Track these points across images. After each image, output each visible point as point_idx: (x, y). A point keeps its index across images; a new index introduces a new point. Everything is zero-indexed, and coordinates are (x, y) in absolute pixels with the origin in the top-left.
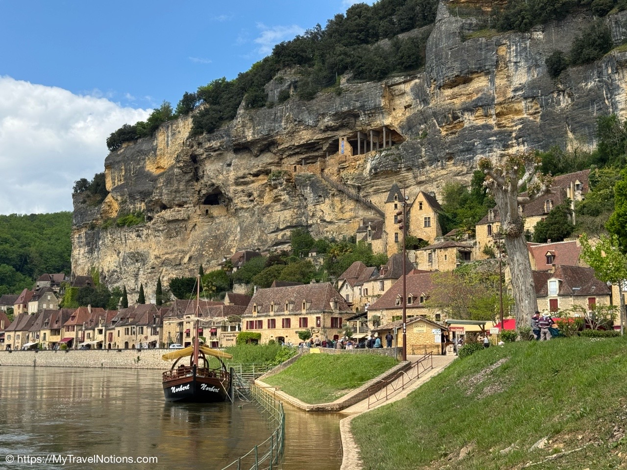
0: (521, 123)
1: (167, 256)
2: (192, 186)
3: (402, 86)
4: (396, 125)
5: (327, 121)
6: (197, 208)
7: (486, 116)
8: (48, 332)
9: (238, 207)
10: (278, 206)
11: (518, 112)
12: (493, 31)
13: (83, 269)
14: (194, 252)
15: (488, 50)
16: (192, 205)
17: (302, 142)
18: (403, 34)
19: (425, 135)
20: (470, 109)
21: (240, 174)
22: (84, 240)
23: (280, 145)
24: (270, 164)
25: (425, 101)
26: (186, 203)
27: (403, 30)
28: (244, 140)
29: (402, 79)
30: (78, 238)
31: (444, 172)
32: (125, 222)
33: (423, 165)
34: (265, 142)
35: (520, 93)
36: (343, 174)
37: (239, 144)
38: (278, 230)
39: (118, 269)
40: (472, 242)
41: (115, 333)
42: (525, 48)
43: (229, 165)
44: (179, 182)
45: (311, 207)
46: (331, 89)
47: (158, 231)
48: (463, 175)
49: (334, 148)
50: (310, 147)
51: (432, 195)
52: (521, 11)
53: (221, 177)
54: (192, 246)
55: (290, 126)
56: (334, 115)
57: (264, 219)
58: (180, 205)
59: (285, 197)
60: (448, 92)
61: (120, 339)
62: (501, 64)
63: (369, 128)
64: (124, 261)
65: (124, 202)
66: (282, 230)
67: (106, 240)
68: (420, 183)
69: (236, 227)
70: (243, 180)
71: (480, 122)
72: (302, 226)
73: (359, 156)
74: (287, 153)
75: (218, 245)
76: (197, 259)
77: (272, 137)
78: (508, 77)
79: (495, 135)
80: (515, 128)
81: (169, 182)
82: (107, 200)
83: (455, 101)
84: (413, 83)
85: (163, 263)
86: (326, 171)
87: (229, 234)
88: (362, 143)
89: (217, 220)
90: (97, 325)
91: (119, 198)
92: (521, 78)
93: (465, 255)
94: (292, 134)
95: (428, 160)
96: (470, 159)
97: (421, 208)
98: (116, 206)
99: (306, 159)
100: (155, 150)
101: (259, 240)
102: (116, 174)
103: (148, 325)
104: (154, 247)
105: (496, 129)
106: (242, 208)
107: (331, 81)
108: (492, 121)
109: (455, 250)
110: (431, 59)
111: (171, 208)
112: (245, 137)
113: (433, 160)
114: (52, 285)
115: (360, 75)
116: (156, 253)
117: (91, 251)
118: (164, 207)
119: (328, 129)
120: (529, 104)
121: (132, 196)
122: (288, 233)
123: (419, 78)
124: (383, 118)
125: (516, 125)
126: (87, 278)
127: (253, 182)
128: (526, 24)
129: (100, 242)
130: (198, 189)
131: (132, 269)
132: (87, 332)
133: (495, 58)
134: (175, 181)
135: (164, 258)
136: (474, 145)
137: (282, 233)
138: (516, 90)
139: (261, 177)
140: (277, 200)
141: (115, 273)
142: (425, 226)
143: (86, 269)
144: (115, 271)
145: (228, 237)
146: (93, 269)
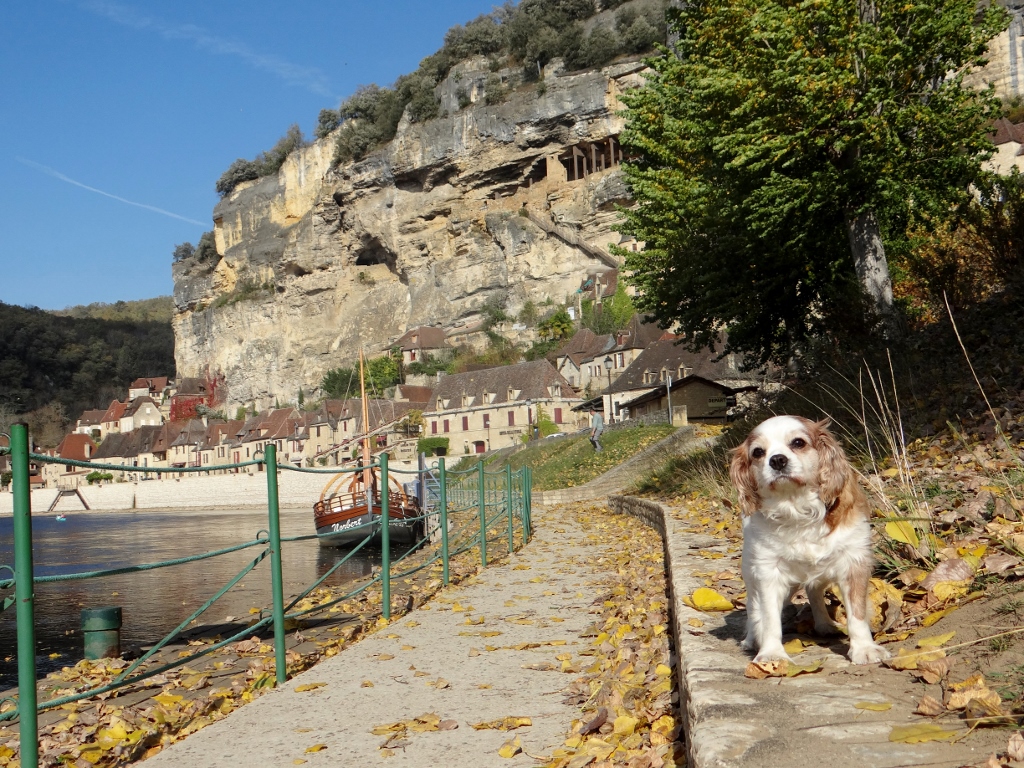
1: (308, 342)
2: (338, 239)
3: (634, 77)
5: (530, 133)
6: (347, 269)
8: (149, 456)
9: (406, 266)
10: (464, 260)
13: (192, 368)
14: (347, 333)
16: (340, 267)
17: (493, 166)
21: (406, 217)
22: (190, 326)
23: (460, 172)
24: (449, 200)
26: (330, 264)
28: (409, 167)
29: (634, 65)
30: (183, 325)
34: (440, 170)
36: (555, 208)
37: (403, 175)
38: (465, 295)
39: (241, 365)
41: (243, 451)
43: (390, 206)
44: (320, 234)
45: (510, 258)
46: (535, 86)
47: (294, 306)
49: (540, 172)
50: (507, 172)
53: (379, 223)
54: (343, 326)
55: (474, 144)
56: (537, 124)
57: (445, 280)
58: (323, 268)
59: (473, 247)
63: (589, 139)
64: (249, 353)
65: (243, 269)
66: (471, 294)
67: (221, 324)
69: (405, 294)
70: (409, 226)
72: (500, 287)
73: (577, 182)
74: (473, 184)
75: (381, 323)
76: (351, 344)
77: (449, 160)
81: (304, 235)
82: (219, 268)
85: (304, 353)
86: (530, 205)
87: (395, 305)
88: (581, 162)
89: (376, 286)
90: (216, 443)
91: (236, 264)
94: (478, 155)
98: (232, 276)
99: (500, 191)
100: (282, 190)
101: (440, 310)
102: (230, 230)
103: (289, 438)
104: (289, 328)
106: (412, 267)
107: (532, 75)
111: (310, 273)
112: (411, 164)
114: (152, 394)
115: (575, 64)
116: (293, 338)
117: (202, 342)
118: (301, 272)
119: (530, 144)
121: (252, 259)
122: (480, 298)
124: (609, 124)
126: (198, 380)
127: (425, 228)
129: (214, 328)
130: (347, 243)
131: (259, 363)
132: (203, 453)
134: (314, 234)
135: (305, 345)
137: (472, 298)
139: (438, 219)
140: (461, 251)
141: (238, 371)
143: (197, 367)
144: (237, 367)
145: (394, 309)
146: (207, 367)
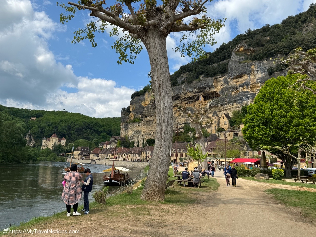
0: (259, 91)
3: (220, 79)
4: (218, 91)
5: (196, 90)
7: (247, 88)
8: (110, 154)
10: (180, 117)
11: (258, 87)
12: (250, 60)
13: (123, 135)
15: (248, 67)
17: (188, 97)
18: (221, 62)
19: (227, 94)
20: (242, 86)
22: (124, 126)
23: (181, 97)
24: (178, 103)
25: (227, 84)
26: (153, 115)
27: (221, 61)
29: (220, 76)
30: (122, 126)
31: (233, 106)
32: (135, 121)
33: (226, 104)
34: (177, 97)
35: (259, 81)
36: (200, 107)
38: (180, 124)
39: (133, 136)
40: (239, 130)
41: (128, 156)
42: (260, 66)
44: (151, 109)
46: (197, 80)
47: (145, 124)
48: (239, 107)
49: (198, 98)
50: (191, 98)
51: (228, 114)
52: (259, 54)
55: (184, 92)
56: (198, 88)
57: (176, 121)
58: (151, 116)
59: (182, 114)
60: (235, 80)
61: (130, 157)
62: (252, 71)
63: (209, 92)
64: (134, 133)
65: (135, 115)
66: (181, 124)
68: (225, 110)
71: (245, 90)
72: (187, 123)
73: (206, 101)
74: (183, 100)
77: (179, 95)
78: (255, 75)
79: (250, 94)
80: (257, 92)
81: (148, 109)
82: (130, 114)
83: (237, 83)
84: (224, 77)
85: (146, 134)
86: (195, 106)
88: (207, 97)
90: (124, 153)
91: (134, 114)
92: (259, 75)
93: (236, 134)
94: (185, 94)
95: (228, 103)
96: (241, 102)
97: (223, 118)
98: (133, 116)
99: (189, 102)
100: (144, 99)
102: (133, 106)
103: (138, 154)
104: (143, 129)
105: (250, 92)
107: (197, 77)
108: (249, 90)
109: (233, 133)
110: (229, 70)
111: (148, 117)
113: (229, 103)
114: (115, 140)
115: (207, 75)
116: (144, 131)
117: (125, 130)
118: (146, 117)
119: (196, 92)
120: (262, 84)
121: (137, 113)
122: (183, 125)
123: (226, 76)
124: (214, 89)
125: (257, 91)
126: (124, 138)
127: (173, 109)
128: (261, 58)
129: (128, 127)
131: (136, 135)
132: (121, 155)
133: (250, 69)
134: (150, 109)
135: (146, 132)
136: (243, 98)
137: (181, 125)
138: (257, 80)
139: (175, 108)
140: (180, 115)
142: (225, 124)
146: (126, 135)
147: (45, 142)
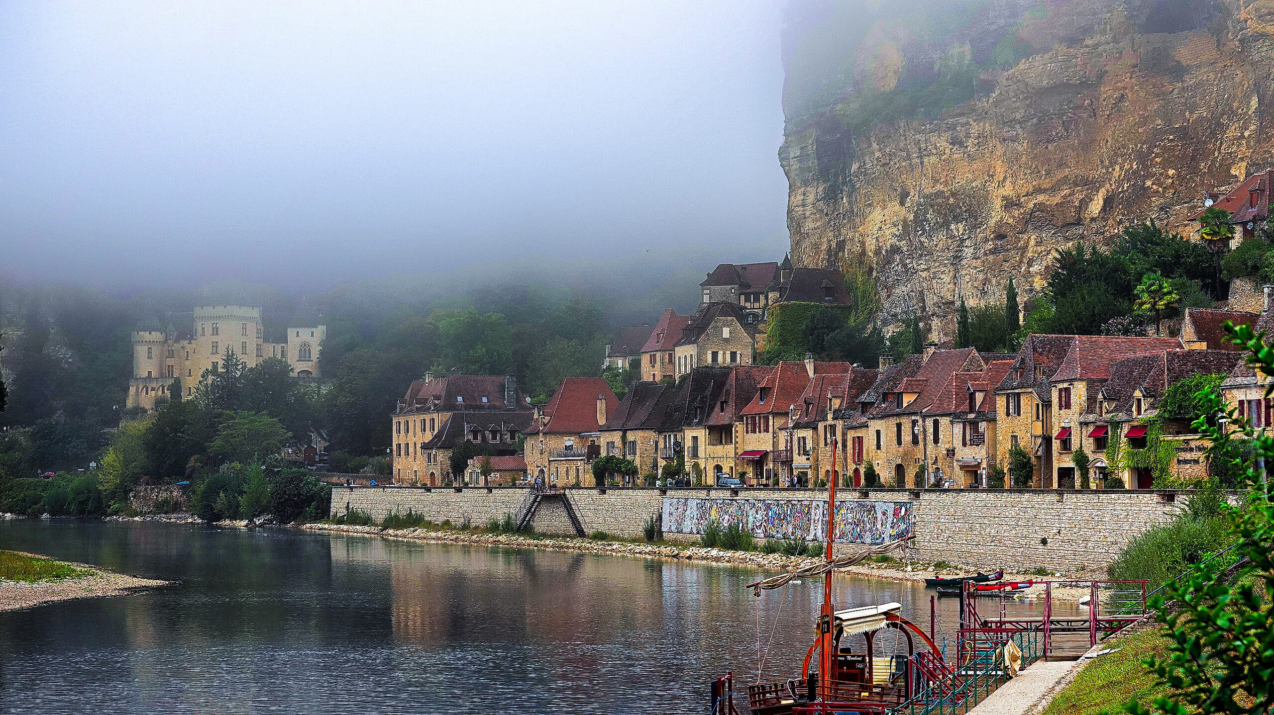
1: (1041, 198)
6: (1124, 42)
8: (702, 434)
9: (1249, 32)
13: (816, 246)
14: (1120, 183)
16: (1109, 37)
22: (813, 162)
26: (1088, 30)
30: (800, 159)
39: (904, 245)
41: (869, 437)
47: (1011, 123)
54: (1112, 164)
58: (1073, 41)
61: (882, 455)
64: (919, 220)
65: (914, 43)
67: (867, 158)
69: (1247, 98)
75: (1193, 158)
76: (1128, 204)
82: (868, 41)
85: (1029, 221)
87: (1224, 120)
89: (1187, 77)
90: (822, 414)
91: (901, 32)
98: (894, 57)
103: (955, 417)
104: (1000, 170)
114: (743, 296)
116: (1008, 190)
117: (831, 196)
126: (824, 273)
129: (855, 167)
131: (940, 241)
132: (802, 433)
135: (1031, 205)
141: (897, 257)
143: (824, 247)
144: (895, 250)
145: (1223, 128)
146: (841, 245)
147: (156, 351)
